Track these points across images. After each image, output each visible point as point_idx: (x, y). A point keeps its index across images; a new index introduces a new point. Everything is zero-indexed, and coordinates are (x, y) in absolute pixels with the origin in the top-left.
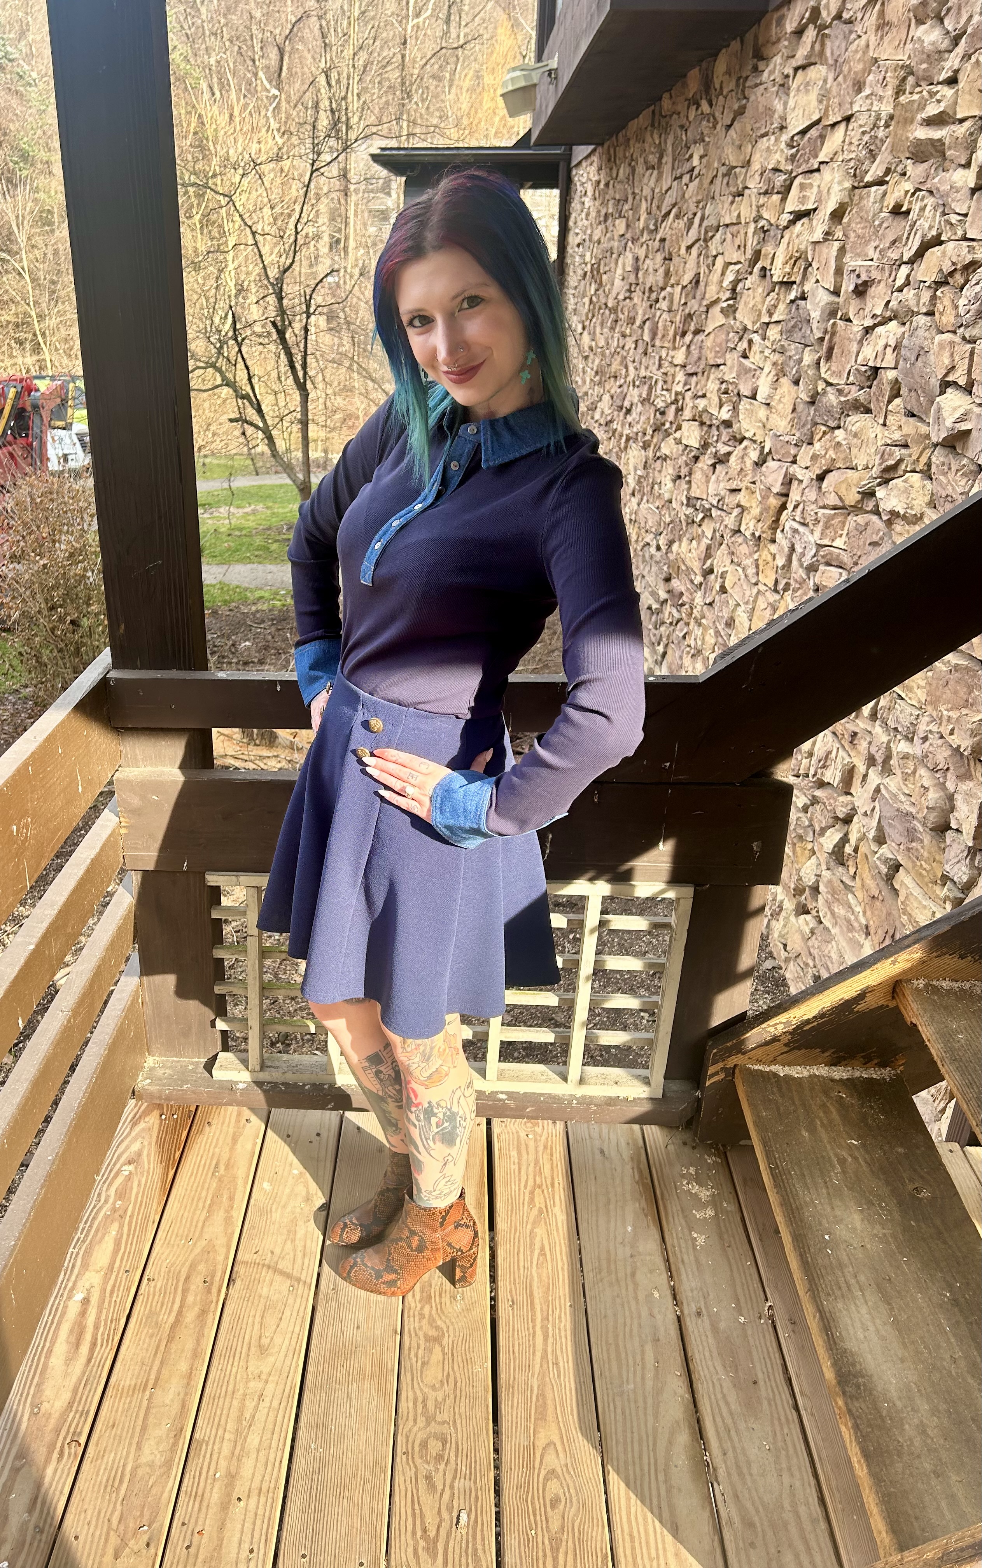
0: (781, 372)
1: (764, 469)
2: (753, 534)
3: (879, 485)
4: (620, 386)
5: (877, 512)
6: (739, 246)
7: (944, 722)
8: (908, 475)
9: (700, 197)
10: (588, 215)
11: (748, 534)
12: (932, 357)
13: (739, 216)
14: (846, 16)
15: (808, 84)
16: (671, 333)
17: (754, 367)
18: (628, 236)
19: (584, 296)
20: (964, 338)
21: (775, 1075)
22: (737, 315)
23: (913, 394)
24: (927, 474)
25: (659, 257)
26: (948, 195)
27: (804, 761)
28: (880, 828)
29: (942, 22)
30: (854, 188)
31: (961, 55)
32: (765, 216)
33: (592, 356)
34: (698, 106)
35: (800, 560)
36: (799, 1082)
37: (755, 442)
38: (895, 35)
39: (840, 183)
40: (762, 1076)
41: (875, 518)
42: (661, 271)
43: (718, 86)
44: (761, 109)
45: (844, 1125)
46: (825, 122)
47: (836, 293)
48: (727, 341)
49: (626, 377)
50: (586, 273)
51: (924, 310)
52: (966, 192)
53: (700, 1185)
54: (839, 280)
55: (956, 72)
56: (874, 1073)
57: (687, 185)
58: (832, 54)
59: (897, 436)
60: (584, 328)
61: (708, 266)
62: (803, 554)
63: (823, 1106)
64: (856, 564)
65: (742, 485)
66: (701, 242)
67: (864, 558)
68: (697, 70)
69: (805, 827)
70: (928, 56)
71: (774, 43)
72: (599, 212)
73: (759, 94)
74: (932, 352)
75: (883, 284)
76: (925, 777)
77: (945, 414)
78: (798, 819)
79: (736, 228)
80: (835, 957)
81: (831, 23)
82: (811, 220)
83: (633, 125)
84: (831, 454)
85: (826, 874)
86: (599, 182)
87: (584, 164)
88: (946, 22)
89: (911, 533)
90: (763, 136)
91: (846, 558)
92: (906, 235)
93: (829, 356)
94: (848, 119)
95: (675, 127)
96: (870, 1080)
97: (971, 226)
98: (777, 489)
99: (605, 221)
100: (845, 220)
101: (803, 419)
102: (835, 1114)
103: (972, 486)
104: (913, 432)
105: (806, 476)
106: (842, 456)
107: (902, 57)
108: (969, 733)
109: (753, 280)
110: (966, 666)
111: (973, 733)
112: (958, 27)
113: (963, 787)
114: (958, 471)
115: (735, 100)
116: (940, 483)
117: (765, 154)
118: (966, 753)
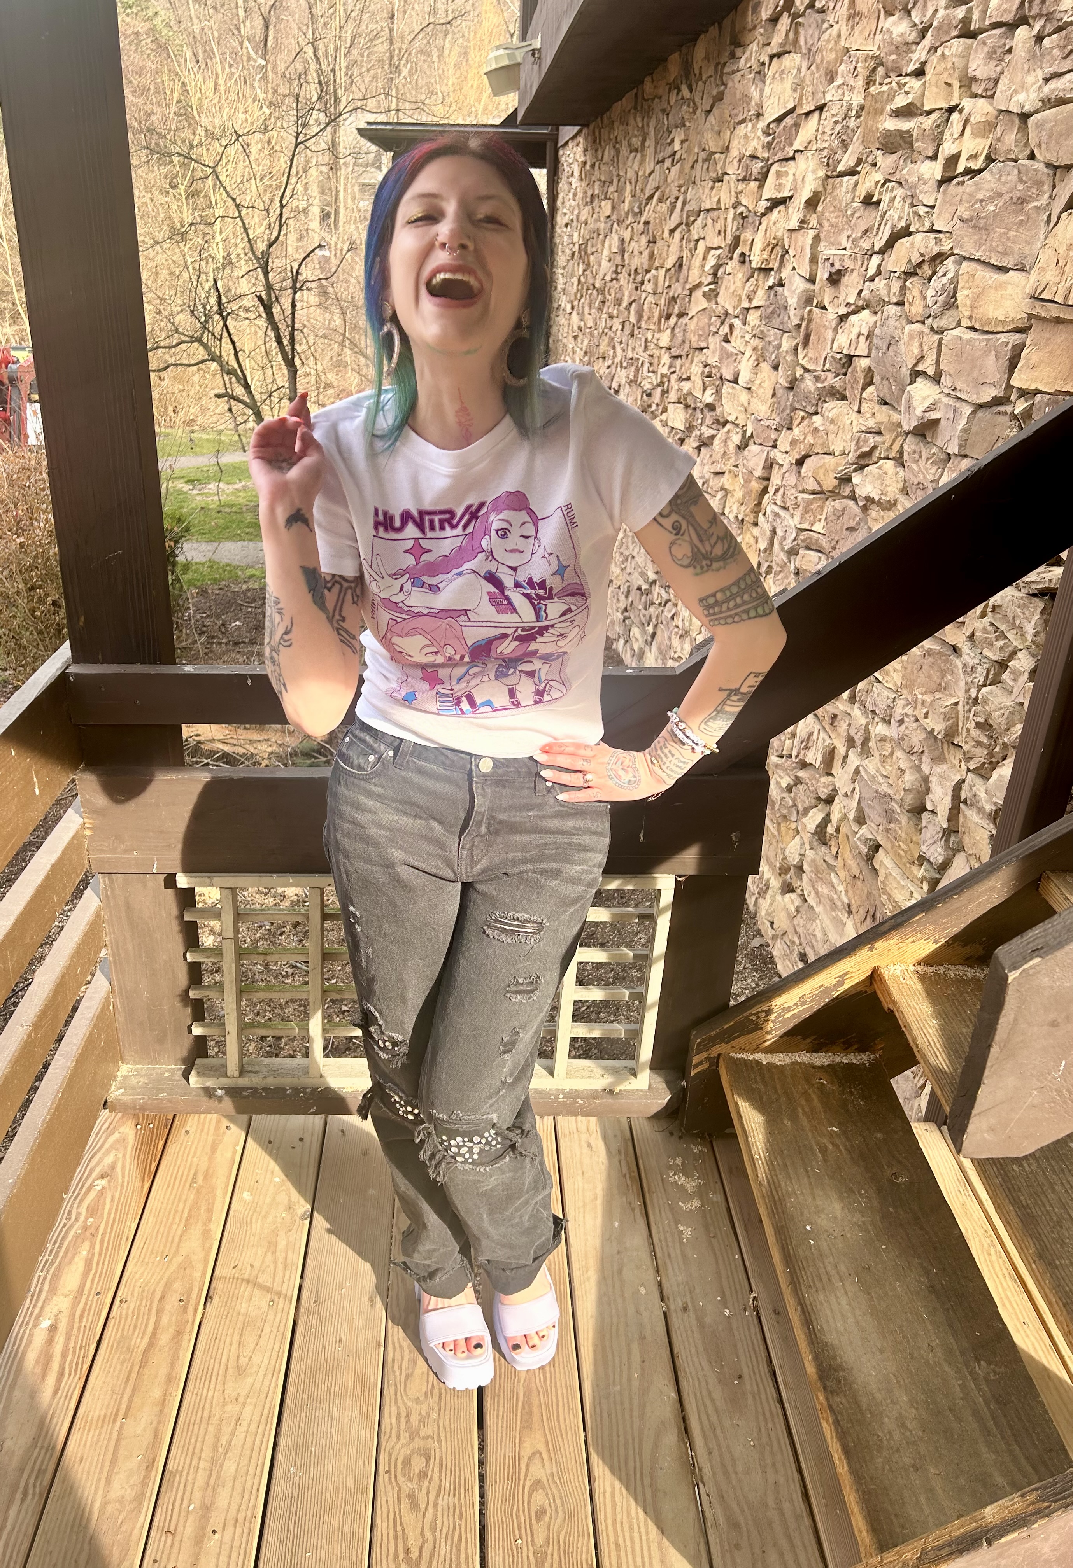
0: (761, 358)
1: (746, 452)
2: (737, 517)
3: (855, 470)
4: (609, 367)
5: (853, 497)
6: (719, 232)
7: (919, 706)
8: (882, 461)
9: (681, 182)
10: (575, 195)
11: (731, 517)
12: (902, 347)
13: (719, 201)
14: (818, 5)
15: (783, 72)
16: (656, 315)
17: (735, 351)
18: (614, 217)
19: (572, 276)
20: (932, 329)
21: (758, 1063)
22: (719, 299)
23: (885, 382)
24: (900, 461)
25: (644, 240)
26: (915, 186)
27: (788, 742)
28: (860, 809)
29: (909, 14)
30: (827, 177)
31: (927, 48)
32: (744, 202)
33: (581, 336)
34: (679, 90)
35: (781, 543)
36: (781, 1069)
37: (737, 425)
38: (866, 26)
39: (814, 172)
40: (746, 1065)
41: (851, 503)
42: (646, 253)
43: (697, 72)
44: (738, 96)
45: (825, 1112)
46: (800, 111)
47: (812, 280)
48: (710, 325)
49: (614, 358)
50: (574, 253)
51: (895, 300)
52: (933, 184)
53: (686, 1175)
54: (814, 268)
55: (924, 64)
56: (854, 1058)
57: (669, 169)
58: (806, 43)
59: (871, 423)
60: (573, 308)
61: (690, 250)
62: (784, 538)
63: (805, 1093)
64: (834, 548)
65: (725, 469)
66: (683, 226)
67: (841, 542)
68: (677, 55)
69: (789, 808)
70: (897, 47)
71: (750, 30)
72: (585, 192)
73: (736, 81)
74: (902, 342)
75: (855, 273)
76: (902, 760)
77: (915, 403)
78: (783, 799)
79: (716, 213)
80: (819, 935)
81: (804, 12)
82: (787, 207)
83: (617, 107)
84: (810, 439)
85: (810, 854)
86: (585, 163)
87: (570, 144)
88: (913, 14)
89: (887, 521)
90: (740, 123)
91: (824, 542)
92: (876, 225)
93: (806, 342)
94: (821, 108)
95: (657, 110)
96: (850, 1065)
97: (938, 218)
98: (759, 472)
99: (592, 202)
100: (819, 208)
101: (783, 404)
102: (816, 1102)
103: (942, 474)
104: (886, 420)
105: (786, 461)
106: (820, 442)
107: (872, 47)
108: (942, 717)
109: (733, 265)
110: (939, 653)
111: (946, 717)
112: (925, 19)
113: (938, 770)
114: (928, 459)
115: (714, 86)
116: (912, 470)
117: (742, 141)
118: (939, 737)
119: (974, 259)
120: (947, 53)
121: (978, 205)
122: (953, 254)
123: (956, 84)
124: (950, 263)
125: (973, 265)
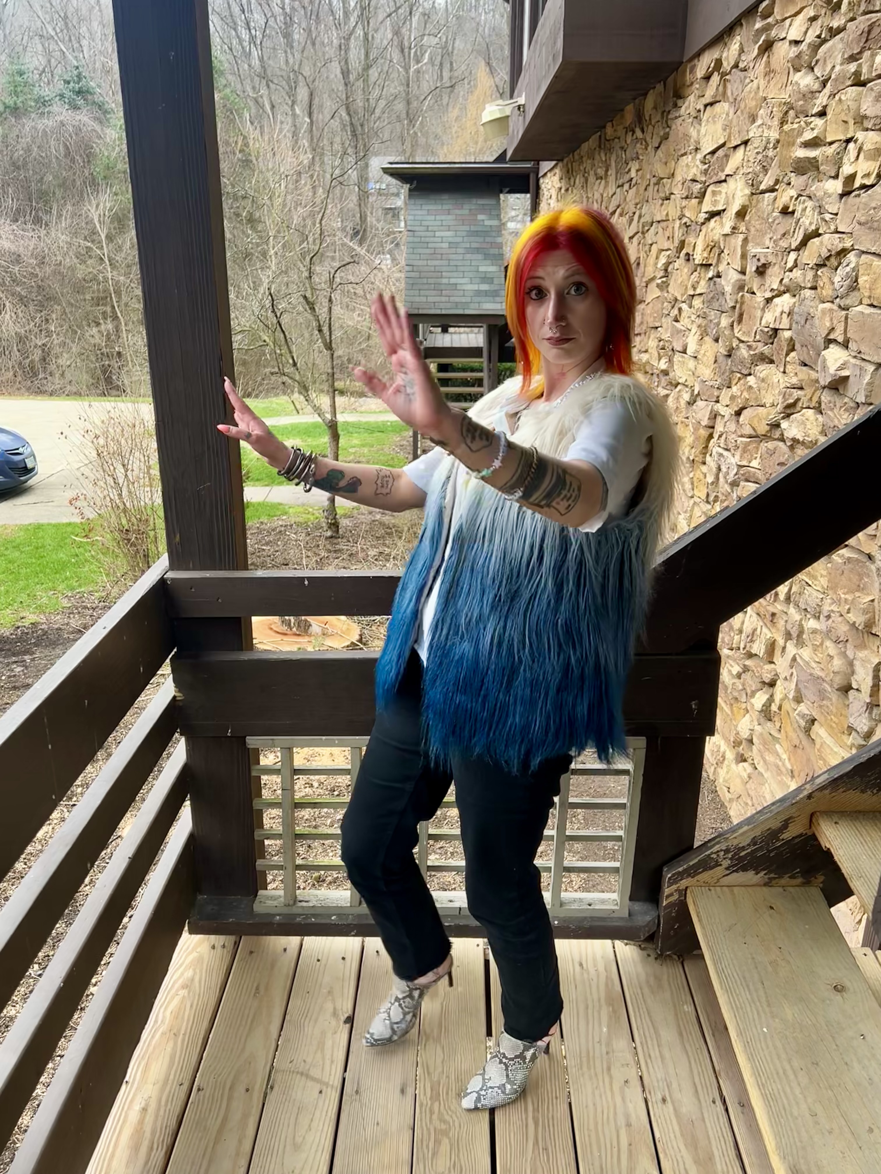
0: (704, 333)
1: (694, 407)
2: (688, 458)
3: (783, 418)
5: (782, 439)
6: (669, 238)
7: (843, 603)
8: (804, 410)
9: (637, 201)
11: (684, 457)
12: (816, 321)
13: (667, 215)
14: (741, 65)
15: (715, 117)
17: (683, 328)
20: (840, 307)
22: (670, 289)
23: (805, 348)
24: (819, 410)
26: (822, 199)
27: (737, 635)
28: (798, 690)
29: (813, 70)
30: (753, 194)
31: (828, 94)
32: (687, 214)
34: (634, 132)
35: (725, 478)
37: (687, 386)
38: (780, 79)
39: (741, 190)
41: (781, 444)
43: (648, 118)
44: (681, 135)
46: (728, 146)
47: (743, 272)
48: (663, 309)
51: (809, 285)
52: (835, 197)
54: (744, 263)
55: (825, 107)
57: (627, 191)
58: (732, 94)
59: (794, 380)
61: (646, 252)
62: (728, 473)
64: (768, 480)
65: (678, 420)
66: (640, 234)
67: (773, 473)
68: (632, 104)
69: (739, 691)
70: (804, 95)
71: (689, 86)
73: (678, 124)
74: (817, 317)
75: (777, 266)
76: (830, 647)
77: (829, 364)
78: (734, 684)
79: (665, 223)
81: (731, 71)
82: (721, 218)
83: (586, 146)
84: (746, 395)
85: (758, 729)
86: (560, 189)
87: (549, 175)
88: (816, 70)
90: (682, 155)
91: (760, 475)
92: (792, 230)
93: (740, 320)
94: (746, 143)
95: (617, 147)
97: (841, 222)
98: (705, 422)
100: (747, 218)
101: (723, 368)
103: (853, 418)
104: (807, 378)
105: (727, 412)
106: (754, 396)
107: (785, 96)
108: (861, 612)
109: (680, 263)
110: (857, 560)
111: (865, 612)
112: (826, 73)
113: (860, 655)
114: (841, 407)
115: (661, 128)
116: (829, 416)
117: (685, 169)
118: (860, 628)
119: (870, 253)
120: (843, 98)
121: (872, 212)
122: (853, 250)
123: (851, 122)
124: (852, 257)
125: (870, 257)
